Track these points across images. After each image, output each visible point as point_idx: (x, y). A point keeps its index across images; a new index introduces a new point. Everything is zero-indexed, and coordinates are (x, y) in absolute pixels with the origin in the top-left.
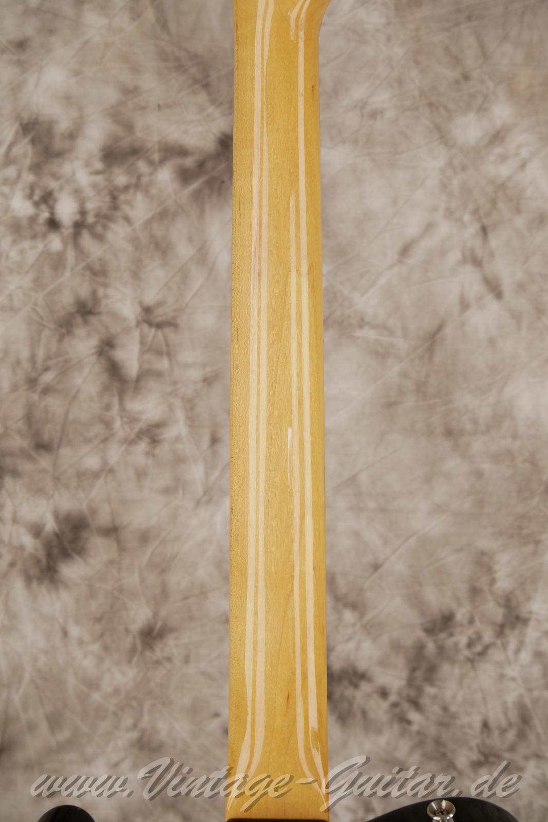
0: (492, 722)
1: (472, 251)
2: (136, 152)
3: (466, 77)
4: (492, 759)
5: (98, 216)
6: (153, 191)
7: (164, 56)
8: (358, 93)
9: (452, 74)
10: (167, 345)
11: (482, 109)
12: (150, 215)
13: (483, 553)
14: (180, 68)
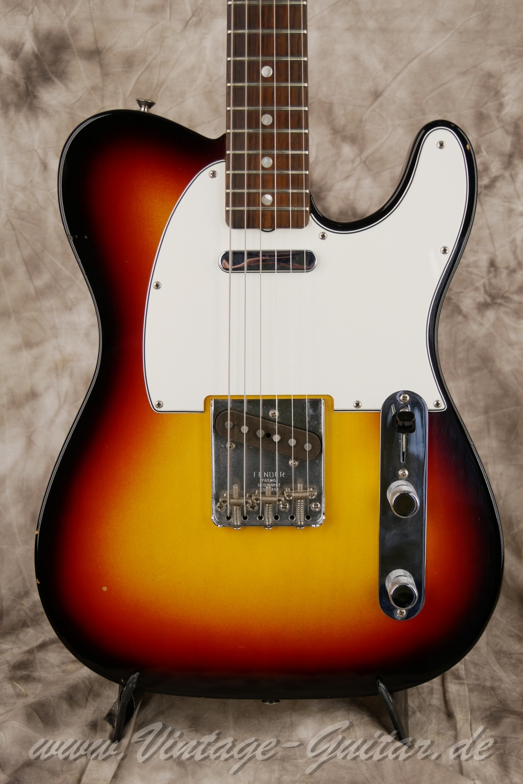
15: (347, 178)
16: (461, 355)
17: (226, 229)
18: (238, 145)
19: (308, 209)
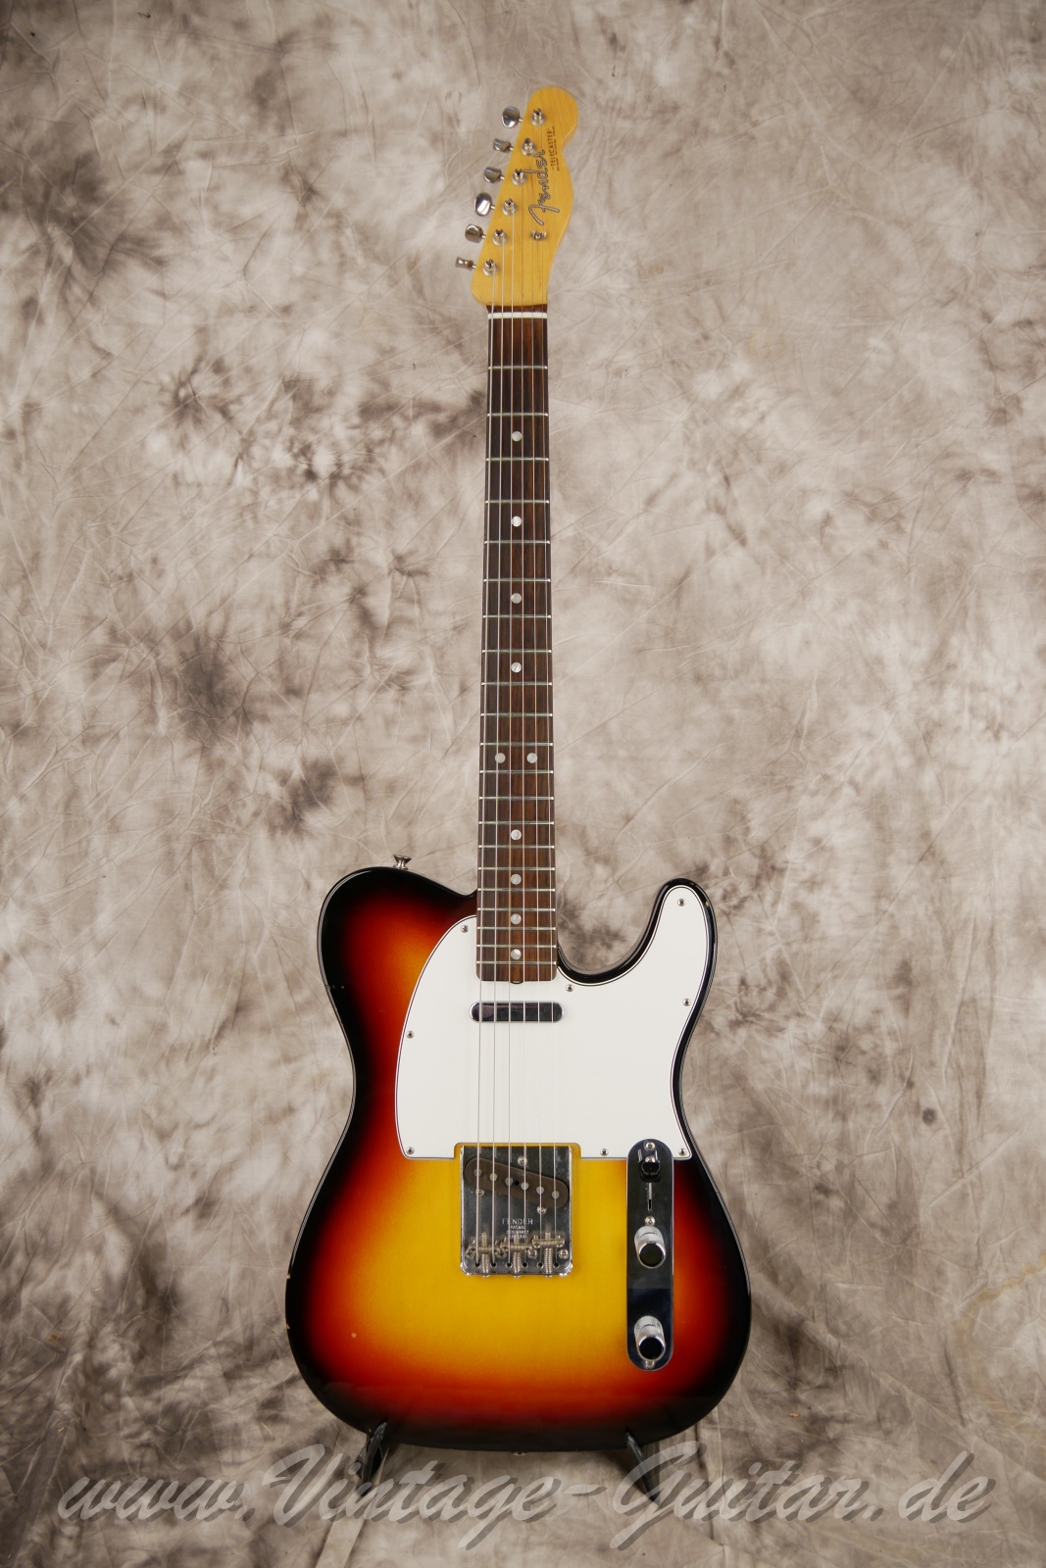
0: (750, 980)
1: (716, 500)
2: (391, 407)
3: (706, 337)
4: (750, 1019)
5: (353, 468)
6: (407, 445)
7: (419, 320)
8: (604, 352)
9: (693, 334)
10: (418, 593)
11: (721, 367)
12: (403, 467)
13: (736, 802)
14: (435, 330)
15: (600, 897)
16: (714, 1073)
17: (477, 981)
18: (489, 902)
19: (555, 963)
